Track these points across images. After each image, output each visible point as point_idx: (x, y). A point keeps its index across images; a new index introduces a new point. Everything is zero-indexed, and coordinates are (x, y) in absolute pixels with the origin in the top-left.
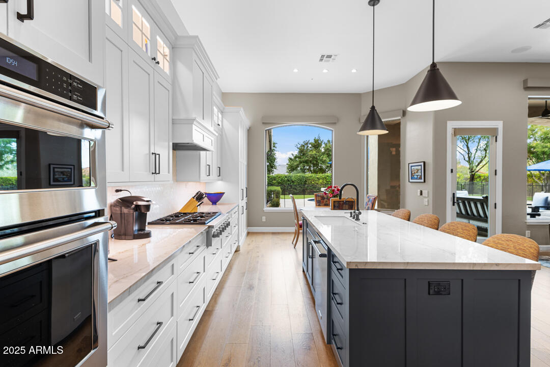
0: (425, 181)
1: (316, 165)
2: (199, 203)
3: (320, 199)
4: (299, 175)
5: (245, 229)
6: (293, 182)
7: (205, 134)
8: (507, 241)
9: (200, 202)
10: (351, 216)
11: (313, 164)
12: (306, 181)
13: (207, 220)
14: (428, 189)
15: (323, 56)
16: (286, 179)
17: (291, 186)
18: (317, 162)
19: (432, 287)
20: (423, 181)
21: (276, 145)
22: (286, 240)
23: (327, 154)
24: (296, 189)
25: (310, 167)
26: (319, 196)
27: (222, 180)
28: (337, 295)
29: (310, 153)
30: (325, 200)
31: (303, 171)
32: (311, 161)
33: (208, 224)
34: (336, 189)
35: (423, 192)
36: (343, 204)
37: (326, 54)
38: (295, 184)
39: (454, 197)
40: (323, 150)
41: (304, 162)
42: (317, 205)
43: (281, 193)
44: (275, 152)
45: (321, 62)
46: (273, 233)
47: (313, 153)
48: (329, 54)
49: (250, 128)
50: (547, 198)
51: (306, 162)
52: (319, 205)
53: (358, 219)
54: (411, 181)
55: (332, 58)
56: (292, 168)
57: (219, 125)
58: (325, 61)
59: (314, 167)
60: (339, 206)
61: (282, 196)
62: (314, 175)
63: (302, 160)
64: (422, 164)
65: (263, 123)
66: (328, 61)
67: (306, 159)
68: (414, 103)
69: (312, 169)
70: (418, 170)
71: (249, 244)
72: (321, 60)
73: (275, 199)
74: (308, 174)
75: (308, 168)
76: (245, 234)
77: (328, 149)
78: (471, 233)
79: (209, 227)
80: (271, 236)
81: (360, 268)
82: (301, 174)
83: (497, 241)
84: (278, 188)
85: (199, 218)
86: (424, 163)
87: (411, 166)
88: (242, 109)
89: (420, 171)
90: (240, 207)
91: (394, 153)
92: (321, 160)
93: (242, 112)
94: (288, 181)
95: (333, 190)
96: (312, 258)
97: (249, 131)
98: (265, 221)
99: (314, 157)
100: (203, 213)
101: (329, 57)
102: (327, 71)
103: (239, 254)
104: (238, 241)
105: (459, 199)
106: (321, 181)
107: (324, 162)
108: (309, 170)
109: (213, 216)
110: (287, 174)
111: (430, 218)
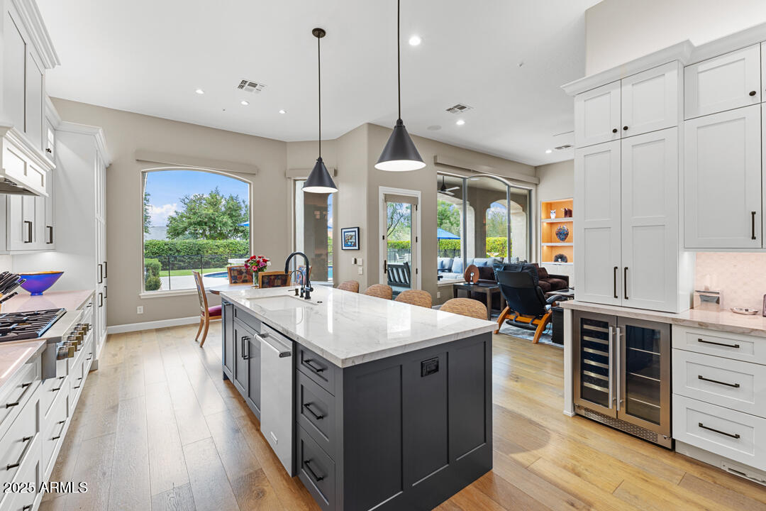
0: (359, 249)
1: (213, 228)
2: (4, 296)
3: (236, 273)
4: (187, 241)
5: (103, 331)
6: (178, 251)
7: (29, 162)
8: (461, 305)
9: (8, 294)
10: (297, 294)
11: (209, 227)
12: (199, 250)
13: (40, 326)
14: (362, 256)
15: (244, 82)
16: (166, 247)
17: (175, 258)
18: (215, 224)
19: (424, 368)
20: (357, 248)
21: (148, 197)
22: (183, 337)
23: (229, 215)
24: (182, 261)
25: (204, 230)
26: (234, 270)
27: (54, 250)
28: (311, 406)
29: (204, 212)
30: (244, 275)
31: (195, 235)
32: (206, 223)
33: (44, 336)
34: (261, 260)
35: (358, 260)
36: (274, 279)
37: (250, 80)
38: (182, 254)
39: (385, 264)
40: (223, 209)
41: (195, 224)
42: (231, 283)
43: (160, 269)
44: (147, 207)
45: (240, 90)
46: (158, 330)
47: (209, 213)
48: (254, 81)
49: (110, 165)
50: (442, 262)
51: (200, 223)
52: (235, 283)
53: (308, 297)
54: (344, 248)
55: (257, 87)
56: (175, 232)
57: (49, 150)
58: (246, 89)
59: (210, 230)
60: (269, 282)
61: (161, 273)
62: (211, 241)
63: (192, 221)
64: (356, 230)
65: (138, 160)
66: (251, 91)
67: (199, 219)
68: (382, 160)
69: (208, 233)
70: (352, 236)
71: (115, 355)
72: (241, 87)
73: (152, 277)
74: (202, 241)
75: (201, 231)
76: (103, 339)
77: (230, 208)
78: (428, 302)
79: (49, 341)
80: (154, 336)
81: (357, 363)
82: (192, 240)
83: (452, 306)
84: (155, 261)
85: (14, 326)
86: (358, 228)
87: (345, 232)
88: (100, 131)
89: (354, 237)
90: (97, 294)
91: (318, 217)
92: (220, 222)
93: (100, 135)
94: (170, 249)
95: (258, 262)
96: (249, 359)
97: (109, 170)
98: (142, 312)
99: (210, 218)
100: (19, 315)
101: (253, 85)
102: (246, 104)
103: (96, 375)
104: (93, 353)
105: (389, 266)
106: (221, 250)
107: (225, 224)
108: (203, 234)
109: (51, 318)
110: (167, 240)
111: (383, 288)
